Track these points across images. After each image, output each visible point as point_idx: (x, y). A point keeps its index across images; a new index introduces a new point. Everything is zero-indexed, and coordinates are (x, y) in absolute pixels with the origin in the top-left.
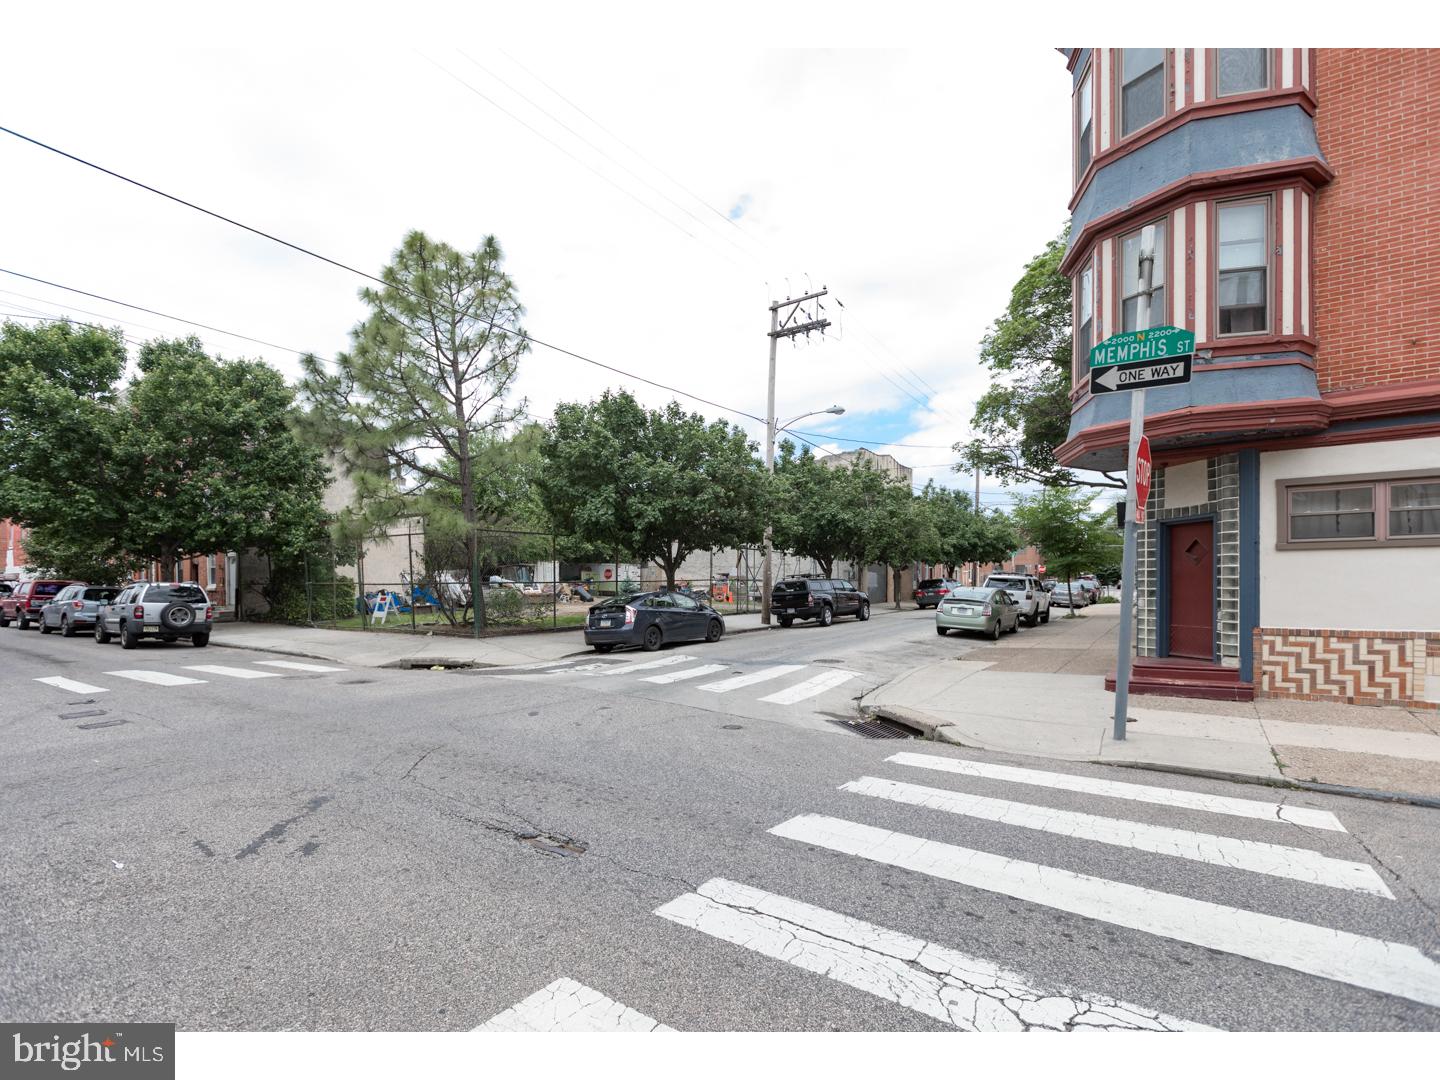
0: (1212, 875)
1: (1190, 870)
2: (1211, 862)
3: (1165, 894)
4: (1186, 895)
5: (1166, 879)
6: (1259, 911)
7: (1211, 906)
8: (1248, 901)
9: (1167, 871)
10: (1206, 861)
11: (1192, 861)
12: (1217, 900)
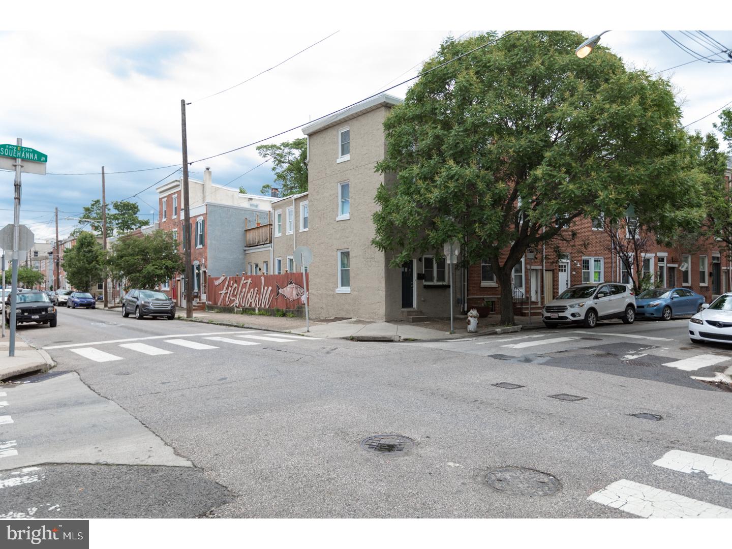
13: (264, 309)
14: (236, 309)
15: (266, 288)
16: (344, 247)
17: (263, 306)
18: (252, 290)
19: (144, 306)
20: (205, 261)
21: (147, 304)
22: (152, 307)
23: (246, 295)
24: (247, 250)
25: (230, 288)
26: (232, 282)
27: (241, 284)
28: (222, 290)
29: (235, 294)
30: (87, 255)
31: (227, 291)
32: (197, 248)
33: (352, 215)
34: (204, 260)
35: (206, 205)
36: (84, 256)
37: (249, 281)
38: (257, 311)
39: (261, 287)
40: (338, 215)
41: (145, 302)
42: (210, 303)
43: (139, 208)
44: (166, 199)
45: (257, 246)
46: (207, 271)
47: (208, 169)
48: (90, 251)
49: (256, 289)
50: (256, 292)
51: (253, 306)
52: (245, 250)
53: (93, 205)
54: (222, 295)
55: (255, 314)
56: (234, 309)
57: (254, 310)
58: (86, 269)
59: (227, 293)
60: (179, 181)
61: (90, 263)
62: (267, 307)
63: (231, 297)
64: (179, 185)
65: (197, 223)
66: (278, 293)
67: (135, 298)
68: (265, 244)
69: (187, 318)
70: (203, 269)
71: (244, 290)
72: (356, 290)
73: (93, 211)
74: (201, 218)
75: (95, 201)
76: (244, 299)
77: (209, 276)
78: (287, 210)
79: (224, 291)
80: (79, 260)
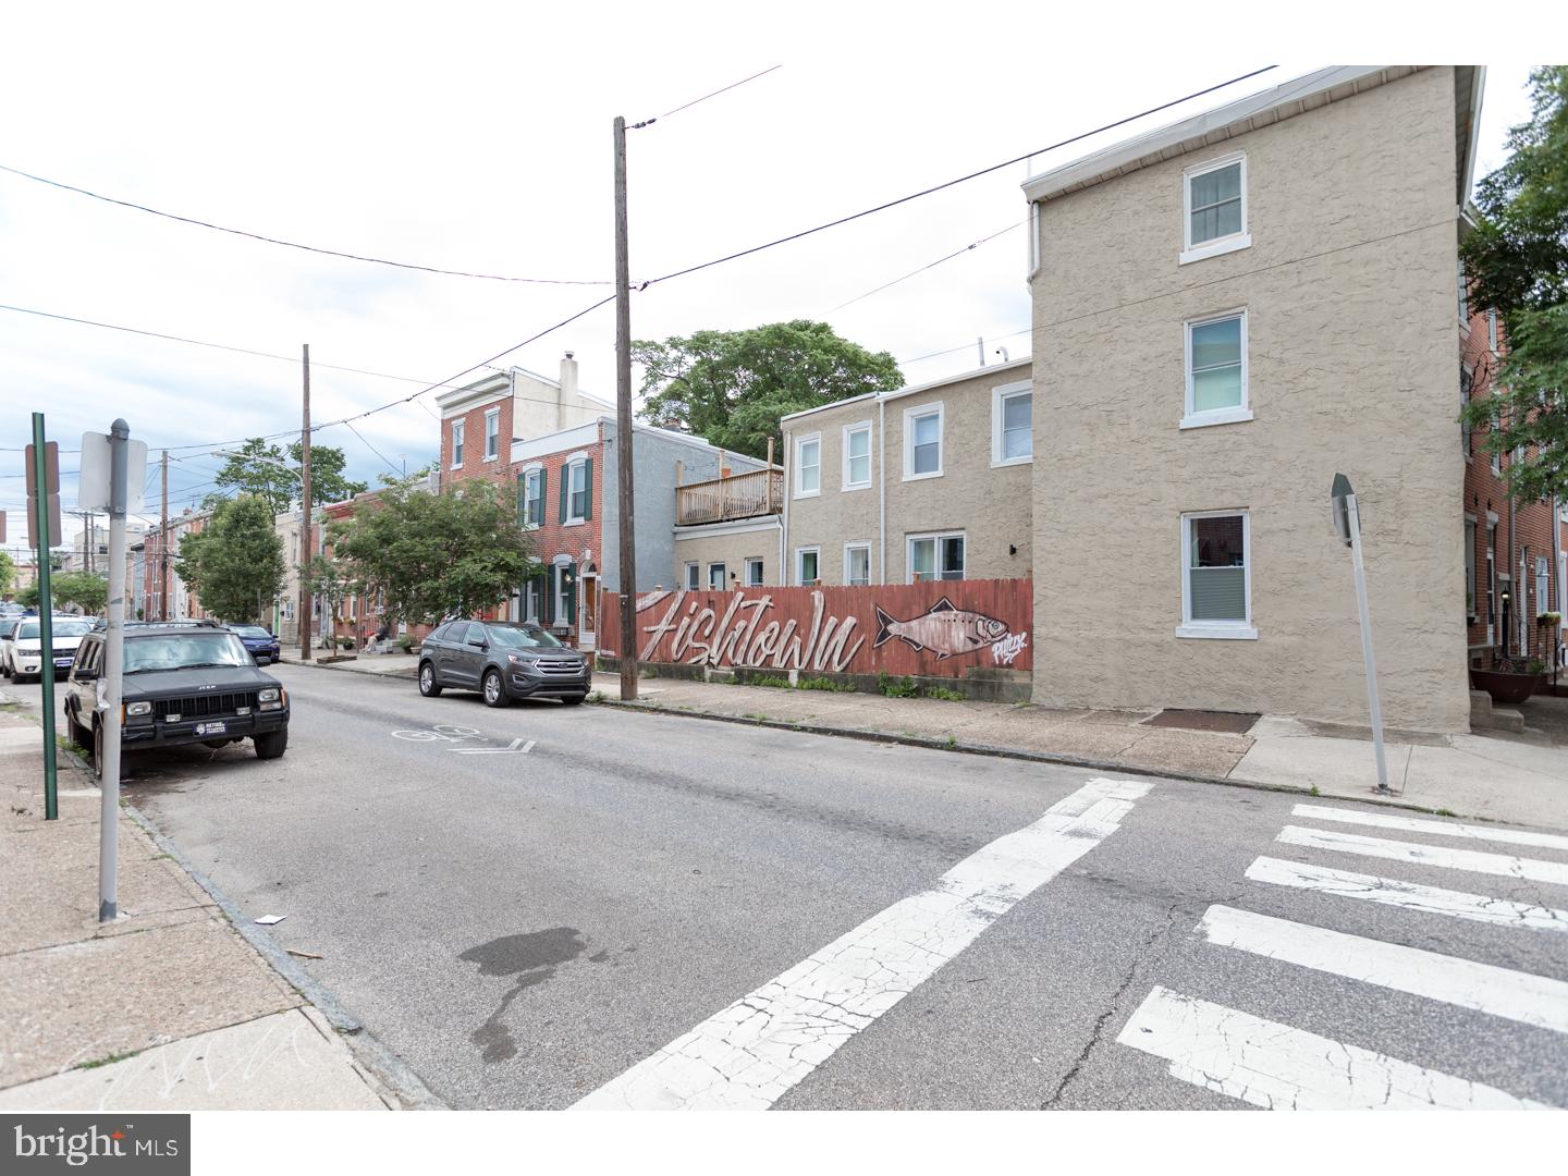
0: (1381, 1029)
1: (1414, 1041)
2: (1374, 1055)
3: (1453, 1002)
4: (1425, 1001)
5: (1453, 1026)
6: (1339, 978)
7: (1395, 986)
8: (1346, 990)
9: (1451, 1040)
10: (1383, 1056)
11: (1407, 1058)
12: (1386, 992)
13: (827, 674)
14: (708, 672)
15: (832, 620)
16: (1216, 505)
17: (817, 666)
18: (775, 624)
19: (514, 668)
20: (593, 556)
21: (521, 663)
22: (539, 673)
23: (748, 638)
24: (683, 532)
25: (686, 620)
26: (694, 604)
27: (731, 609)
28: (658, 622)
29: (707, 632)
30: (250, 543)
31: (673, 626)
32: (565, 525)
33: (1260, 407)
34: (588, 552)
35: (601, 424)
36: (243, 545)
37: (765, 601)
38: (794, 678)
39: (811, 619)
40: (1183, 414)
41: (518, 659)
42: (612, 653)
43: (346, 459)
44: (464, 419)
45: (721, 521)
46: (598, 578)
47: (569, 356)
48: (255, 536)
49: (793, 622)
50: (788, 630)
51: (778, 664)
52: (675, 533)
53: (247, 449)
54: (656, 637)
55: (788, 687)
56: (701, 670)
57: (785, 675)
58: (247, 575)
59: (675, 630)
60: (508, 376)
61: (257, 560)
62: (838, 669)
63: (689, 641)
64: (508, 386)
65: (565, 468)
66: (885, 634)
67: (477, 645)
68: (752, 517)
69: (623, 699)
70: (583, 573)
71: (742, 624)
72: (1290, 628)
73: (248, 461)
74: (584, 455)
75: (253, 442)
76: (743, 648)
77: (606, 589)
78: (845, 431)
79: (663, 626)
80: (230, 555)
